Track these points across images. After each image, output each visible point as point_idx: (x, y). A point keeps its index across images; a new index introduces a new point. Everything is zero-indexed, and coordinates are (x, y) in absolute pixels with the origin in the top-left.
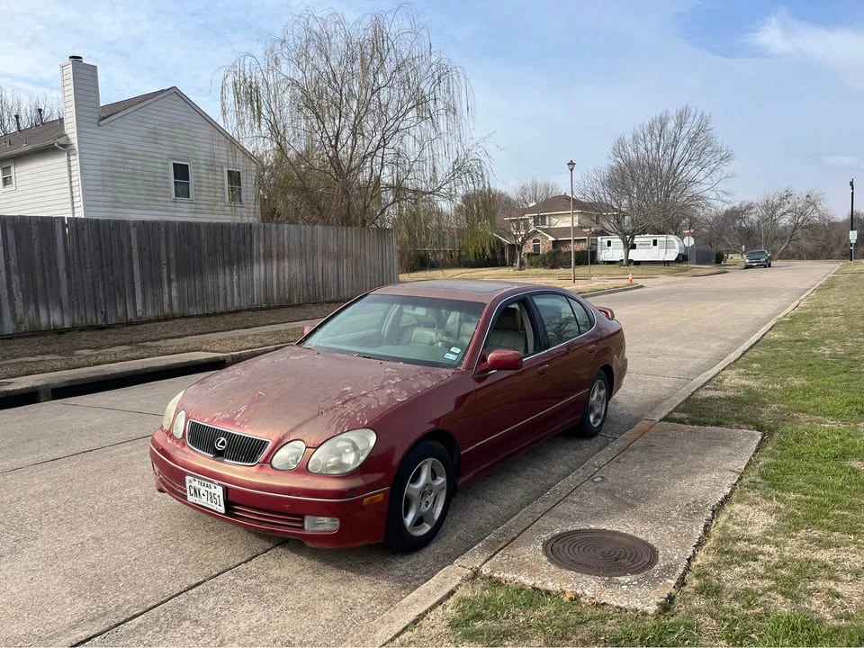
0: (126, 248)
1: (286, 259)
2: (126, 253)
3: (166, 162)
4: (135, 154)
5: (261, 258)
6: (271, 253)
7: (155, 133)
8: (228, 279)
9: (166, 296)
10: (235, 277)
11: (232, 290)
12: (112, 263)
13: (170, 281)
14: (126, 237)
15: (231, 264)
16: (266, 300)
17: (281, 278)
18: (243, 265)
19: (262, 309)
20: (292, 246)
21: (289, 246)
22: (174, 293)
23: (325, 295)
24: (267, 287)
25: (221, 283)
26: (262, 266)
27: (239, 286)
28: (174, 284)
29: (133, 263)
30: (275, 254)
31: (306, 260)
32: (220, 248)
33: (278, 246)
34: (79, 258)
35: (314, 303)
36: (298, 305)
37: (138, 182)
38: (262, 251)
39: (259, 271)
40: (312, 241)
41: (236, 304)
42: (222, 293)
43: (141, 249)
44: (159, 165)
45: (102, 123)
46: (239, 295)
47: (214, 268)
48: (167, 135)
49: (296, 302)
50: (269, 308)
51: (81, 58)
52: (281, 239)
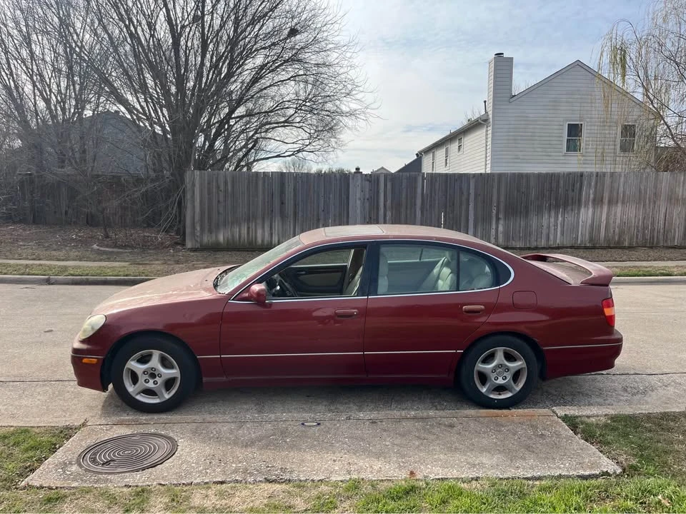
0: (465, 193)
1: (620, 205)
2: (464, 198)
3: (561, 123)
4: (536, 121)
5: (590, 203)
6: (602, 198)
7: (555, 102)
8: (552, 220)
9: (493, 232)
10: (560, 219)
11: (556, 230)
12: (453, 205)
13: (498, 219)
14: (466, 185)
15: (557, 207)
16: (591, 240)
17: (611, 222)
18: (569, 208)
19: (586, 248)
20: (628, 192)
21: (624, 192)
22: (501, 228)
23: (666, 240)
24: (594, 228)
25: (545, 222)
26: (591, 210)
27: (563, 226)
28: (501, 222)
29: (469, 205)
30: (606, 200)
31: (644, 206)
32: (547, 193)
33: (611, 192)
34: (431, 201)
35: (651, 248)
36: (630, 248)
37: (535, 142)
38: (592, 196)
39: (586, 215)
40: (656, 187)
41: (558, 241)
42: (545, 232)
43: (476, 195)
44: (556, 127)
45: (511, 100)
46: (562, 233)
47: (539, 211)
48: (567, 102)
49: (626, 244)
50: (594, 248)
51: (503, 54)
52: (616, 185)
